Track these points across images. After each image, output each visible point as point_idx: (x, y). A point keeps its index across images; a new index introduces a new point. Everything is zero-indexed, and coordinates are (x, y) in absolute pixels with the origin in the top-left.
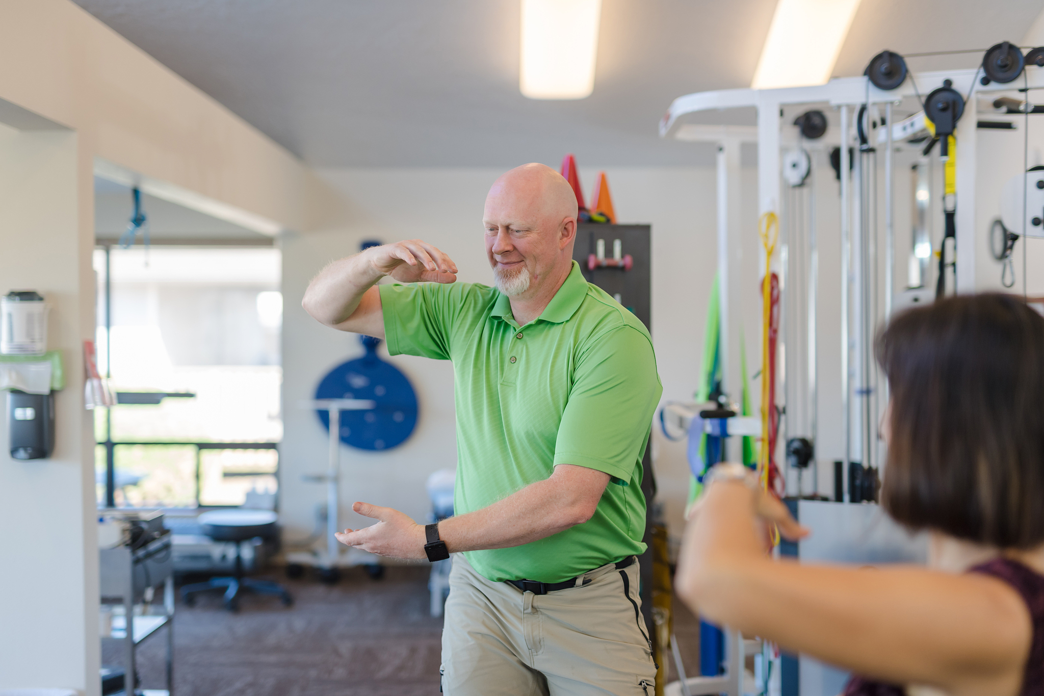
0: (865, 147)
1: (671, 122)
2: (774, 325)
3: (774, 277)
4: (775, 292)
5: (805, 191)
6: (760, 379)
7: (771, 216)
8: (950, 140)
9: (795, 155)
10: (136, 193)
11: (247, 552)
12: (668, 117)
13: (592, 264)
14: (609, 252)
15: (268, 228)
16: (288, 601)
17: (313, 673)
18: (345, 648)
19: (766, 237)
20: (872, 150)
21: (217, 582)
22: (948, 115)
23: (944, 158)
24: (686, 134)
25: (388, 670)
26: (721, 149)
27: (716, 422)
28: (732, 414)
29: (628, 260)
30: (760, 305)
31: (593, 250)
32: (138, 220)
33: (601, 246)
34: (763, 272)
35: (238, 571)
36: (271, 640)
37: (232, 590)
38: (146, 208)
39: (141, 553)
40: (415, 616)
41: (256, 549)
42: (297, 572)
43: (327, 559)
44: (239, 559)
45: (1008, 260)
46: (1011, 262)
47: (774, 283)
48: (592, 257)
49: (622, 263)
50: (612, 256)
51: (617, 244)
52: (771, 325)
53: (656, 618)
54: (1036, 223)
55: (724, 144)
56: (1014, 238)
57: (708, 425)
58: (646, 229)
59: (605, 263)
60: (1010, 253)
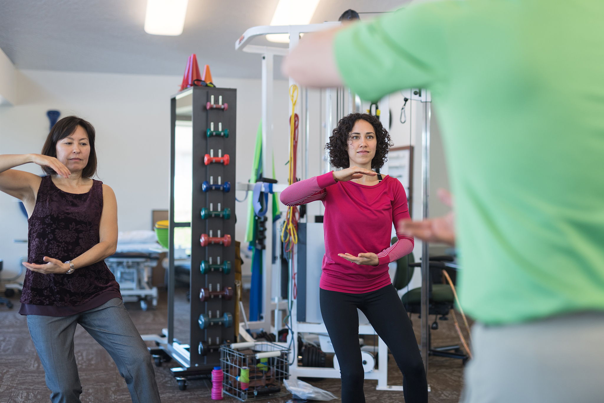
1: (243, 41)
2: (296, 140)
3: (296, 116)
4: (297, 123)
6: (289, 164)
7: (295, 86)
12: (242, 38)
13: (208, 107)
14: (216, 101)
19: (293, 96)
24: (248, 49)
26: (264, 58)
27: (267, 184)
28: (275, 182)
29: (226, 105)
30: (288, 129)
31: (209, 100)
33: (212, 97)
34: (291, 113)
42: (11, 293)
45: (403, 110)
46: (404, 111)
47: (296, 118)
48: (208, 103)
49: (223, 107)
50: (218, 103)
51: (220, 98)
52: (294, 139)
53: (236, 283)
54: (416, 93)
55: (266, 56)
56: (406, 100)
57: (263, 187)
58: (235, 91)
59: (215, 106)
60: (404, 107)
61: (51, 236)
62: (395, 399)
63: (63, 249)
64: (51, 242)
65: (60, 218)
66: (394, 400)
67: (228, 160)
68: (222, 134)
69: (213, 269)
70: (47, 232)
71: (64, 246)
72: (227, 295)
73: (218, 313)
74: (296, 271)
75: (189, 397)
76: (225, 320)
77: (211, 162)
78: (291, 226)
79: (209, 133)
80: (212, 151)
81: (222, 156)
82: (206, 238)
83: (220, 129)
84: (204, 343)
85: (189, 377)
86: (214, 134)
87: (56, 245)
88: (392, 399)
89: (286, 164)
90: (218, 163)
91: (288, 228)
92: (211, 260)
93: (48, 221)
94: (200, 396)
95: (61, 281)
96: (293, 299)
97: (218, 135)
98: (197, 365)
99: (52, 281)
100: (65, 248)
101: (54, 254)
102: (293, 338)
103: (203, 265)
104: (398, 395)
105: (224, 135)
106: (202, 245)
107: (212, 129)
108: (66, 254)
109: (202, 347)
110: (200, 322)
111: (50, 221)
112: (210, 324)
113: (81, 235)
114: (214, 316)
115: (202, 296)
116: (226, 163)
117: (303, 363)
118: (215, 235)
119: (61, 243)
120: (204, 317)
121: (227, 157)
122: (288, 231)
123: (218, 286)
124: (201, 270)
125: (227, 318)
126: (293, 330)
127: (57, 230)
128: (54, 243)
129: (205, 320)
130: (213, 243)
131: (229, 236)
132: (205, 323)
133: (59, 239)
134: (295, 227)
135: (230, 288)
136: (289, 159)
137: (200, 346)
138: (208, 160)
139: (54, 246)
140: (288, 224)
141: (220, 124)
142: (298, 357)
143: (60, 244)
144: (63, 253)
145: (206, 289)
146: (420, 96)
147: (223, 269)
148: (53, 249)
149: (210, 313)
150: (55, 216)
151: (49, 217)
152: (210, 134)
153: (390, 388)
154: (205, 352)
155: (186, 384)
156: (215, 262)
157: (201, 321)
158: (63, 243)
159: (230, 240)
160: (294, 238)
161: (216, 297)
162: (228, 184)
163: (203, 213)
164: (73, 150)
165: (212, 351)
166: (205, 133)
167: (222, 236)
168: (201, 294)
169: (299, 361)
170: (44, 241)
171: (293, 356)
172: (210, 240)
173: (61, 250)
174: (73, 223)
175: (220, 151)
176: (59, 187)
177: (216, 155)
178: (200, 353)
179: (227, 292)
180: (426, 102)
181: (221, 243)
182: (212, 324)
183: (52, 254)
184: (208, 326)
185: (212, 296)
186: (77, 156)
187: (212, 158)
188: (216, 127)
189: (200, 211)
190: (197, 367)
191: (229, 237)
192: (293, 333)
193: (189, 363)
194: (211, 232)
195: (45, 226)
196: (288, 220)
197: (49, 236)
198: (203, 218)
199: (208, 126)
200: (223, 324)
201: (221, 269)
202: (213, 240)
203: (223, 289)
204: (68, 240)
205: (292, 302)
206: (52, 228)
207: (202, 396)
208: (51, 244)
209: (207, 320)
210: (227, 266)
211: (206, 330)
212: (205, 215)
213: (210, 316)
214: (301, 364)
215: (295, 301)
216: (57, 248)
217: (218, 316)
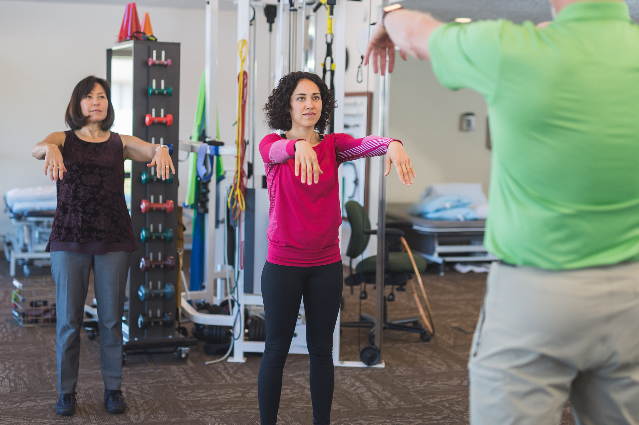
0: (292, 8)
2: (245, 99)
3: (245, 73)
4: (245, 81)
6: (236, 126)
7: (244, 41)
8: (335, 7)
13: (150, 63)
14: (159, 57)
19: (241, 52)
20: (295, 10)
23: (331, 16)
27: (213, 147)
28: (222, 144)
29: (169, 61)
30: (237, 87)
31: (150, 55)
33: (155, 53)
34: (239, 70)
45: (360, 69)
46: (361, 70)
47: (245, 76)
48: (150, 59)
49: (166, 63)
50: (161, 59)
51: (163, 53)
52: (243, 98)
53: (178, 252)
55: (210, 1)
57: (209, 150)
58: (178, 45)
59: (157, 62)
60: (361, 65)
61: (78, 181)
62: (348, 376)
63: (89, 192)
64: (79, 186)
65: (85, 165)
66: (345, 377)
67: (171, 120)
68: (165, 92)
69: (154, 237)
70: (75, 178)
71: (90, 189)
72: (169, 264)
73: (159, 283)
74: (243, 239)
75: (129, 373)
76: (167, 291)
77: (153, 123)
78: (238, 192)
79: (150, 91)
80: (154, 110)
81: (165, 116)
82: (147, 204)
83: (163, 87)
84: (145, 315)
85: (129, 351)
86: (157, 92)
87: (83, 189)
88: (343, 375)
89: (234, 125)
90: (160, 123)
91: (236, 194)
92: (152, 227)
93: (74, 168)
94: (141, 372)
95: (88, 220)
96: (240, 270)
97: (161, 94)
98: (136, 339)
99: (79, 220)
100: (91, 191)
101: (82, 196)
102: (239, 311)
103: (144, 233)
104: (350, 371)
105: (167, 93)
106: (143, 211)
107: (154, 87)
108: (92, 196)
109: (142, 320)
110: (140, 294)
111: (76, 168)
112: (151, 296)
113: (104, 179)
114: (155, 287)
115: (143, 265)
116: (169, 123)
117: (249, 337)
118: (156, 201)
119: (88, 186)
120: (145, 288)
121: (170, 117)
122: (235, 197)
123: (160, 255)
124: (141, 238)
125: (169, 289)
126: (240, 302)
127: (83, 176)
128: (81, 187)
129: (145, 291)
130: (154, 209)
131: (171, 201)
132: (145, 295)
133: (85, 183)
134: (243, 192)
135: (172, 257)
136: (237, 119)
137: (140, 319)
138: (150, 120)
139: (81, 190)
140: (235, 189)
141: (163, 82)
142: (244, 331)
143: (86, 187)
144: (90, 195)
145: (147, 259)
147: (165, 238)
148: (81, 192)
149: (151, 284)
150: (81, 163)
151: (76, 164)
152: (152, 92)
153: (342, 363)
154: (145, 325)
155: (125, 359)
156: (156, 230)
157: (141, 292)
158: (89, 187)
159: (172, 206)
160: (241, 205)
161: (158, 267)
162: (171, 146)
163: (144, 177)
164: (93, 103)
165: (152, 324)
166: (146, 91)
167: (164, 201)
168: (141, 264)
169: (246, 335)
170: (72, 186)
171: (239, 330)
172: (152, 206)
173: (88, 193)
174: (97, 169)
175: (162, 110)
176: (81, 138)
177: (158, 114)
178: (140, 326)
179: (170, 261)
181: (163, 209)
182: (153, 295)
183: (80, 196)
184: (148, 297)
185: (153, 266)
186: (97, 108)
187: (153, 118)
188: (158, 85)
189: (141, 175)
190: (137, 341)
191: (171, 203)
192: (239, 305)
193: (128, 337)
194: (152, 198)
195: (73, 172)
196: (236, 185)
197: (76, 181)
198: (144, 182)
199: (149, 84)
200: (165, 295)
201: (162, 237)
202: (155, 206)
203: (164, 258)
204: (93, 183)
205: (239, 272)
206: (79, 174)
207: (143, 372)
208: (79, 188)
209: (148, 291)
210: (169, 234)
211: (146, 303)
212: (146, 179)
213: (151, 287)
214: (247, 338)
215: (242, 272)
216: (84, 191)
217: (159, 287)
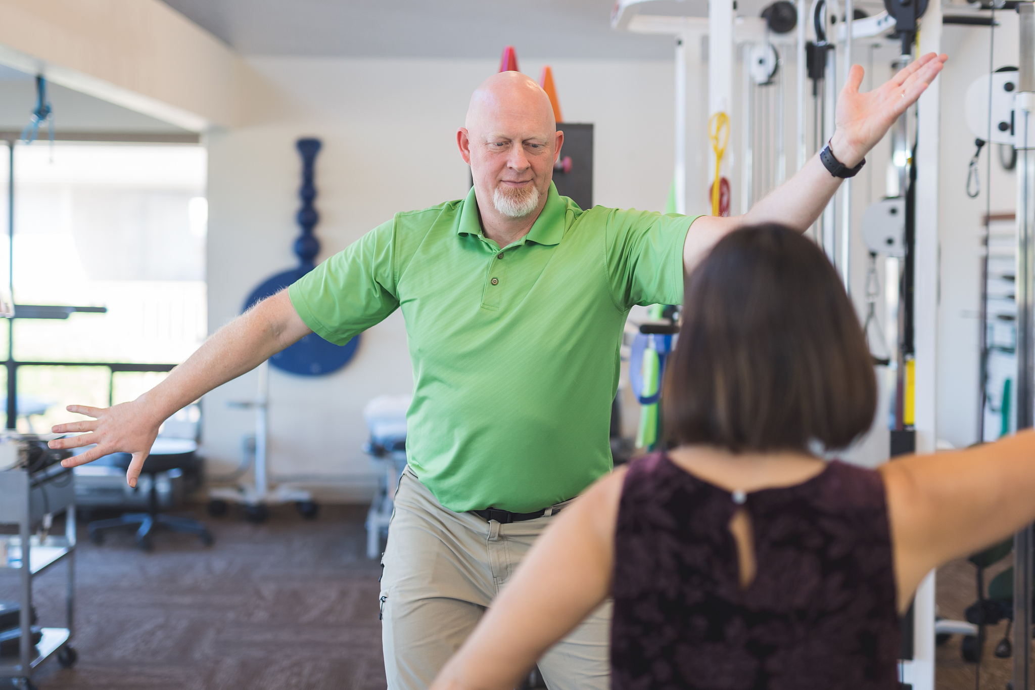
0: (822, 44)
1: (620, 13)
3: (724, 182)
4: (725, 199)
5: (772, 89)
7: (722, 117)
9: (762, 50)
10: (40, 81)
11: (163, 486)
12: (617, 8)
15: (192, 122)
16: (208, 541)
17: (231, 615)
18: (268, 590)
19: (717, 139)
20: (830, 47)
21: (129, 519)
22: (910, 10)
24: (639, 25)
25: (314, 614)
26: (680, 43)
27: (660, 337)
29: (568, 162)
32: (43, 112)
34: (712, 178)
35: (152, 505)
36: (187, 580)
37: (145, 528)
38: (51, 98)
39: (40, 475)
40: (349, 558)
41: (173, 482)
42: (221, 509)
43: (255, 495)
44: (153, 492)
45: (973, 167)
46: (976, 170)
47: (725, 188)
49: (560, 165)
54: (1003, 127)
55: (684, 37)
56: (980, 144)
57: (653, 342)
58: (588, 128)
60: (976, 159)
146: (1012, 133)
180: (1026, 149)
